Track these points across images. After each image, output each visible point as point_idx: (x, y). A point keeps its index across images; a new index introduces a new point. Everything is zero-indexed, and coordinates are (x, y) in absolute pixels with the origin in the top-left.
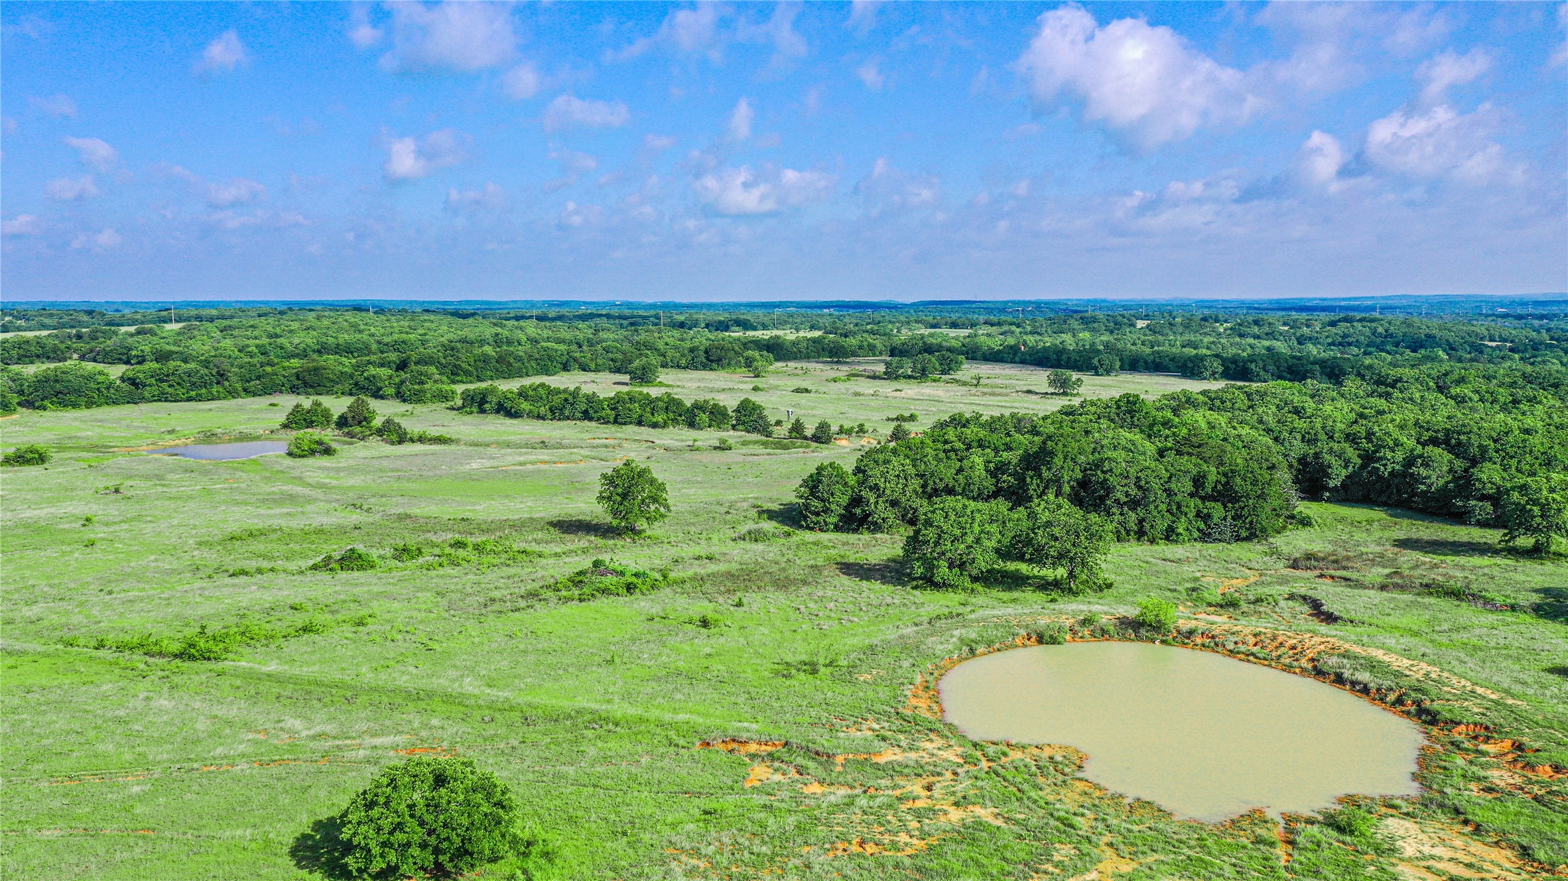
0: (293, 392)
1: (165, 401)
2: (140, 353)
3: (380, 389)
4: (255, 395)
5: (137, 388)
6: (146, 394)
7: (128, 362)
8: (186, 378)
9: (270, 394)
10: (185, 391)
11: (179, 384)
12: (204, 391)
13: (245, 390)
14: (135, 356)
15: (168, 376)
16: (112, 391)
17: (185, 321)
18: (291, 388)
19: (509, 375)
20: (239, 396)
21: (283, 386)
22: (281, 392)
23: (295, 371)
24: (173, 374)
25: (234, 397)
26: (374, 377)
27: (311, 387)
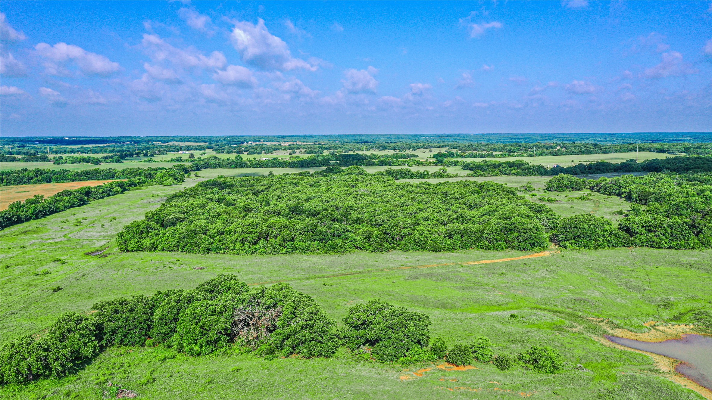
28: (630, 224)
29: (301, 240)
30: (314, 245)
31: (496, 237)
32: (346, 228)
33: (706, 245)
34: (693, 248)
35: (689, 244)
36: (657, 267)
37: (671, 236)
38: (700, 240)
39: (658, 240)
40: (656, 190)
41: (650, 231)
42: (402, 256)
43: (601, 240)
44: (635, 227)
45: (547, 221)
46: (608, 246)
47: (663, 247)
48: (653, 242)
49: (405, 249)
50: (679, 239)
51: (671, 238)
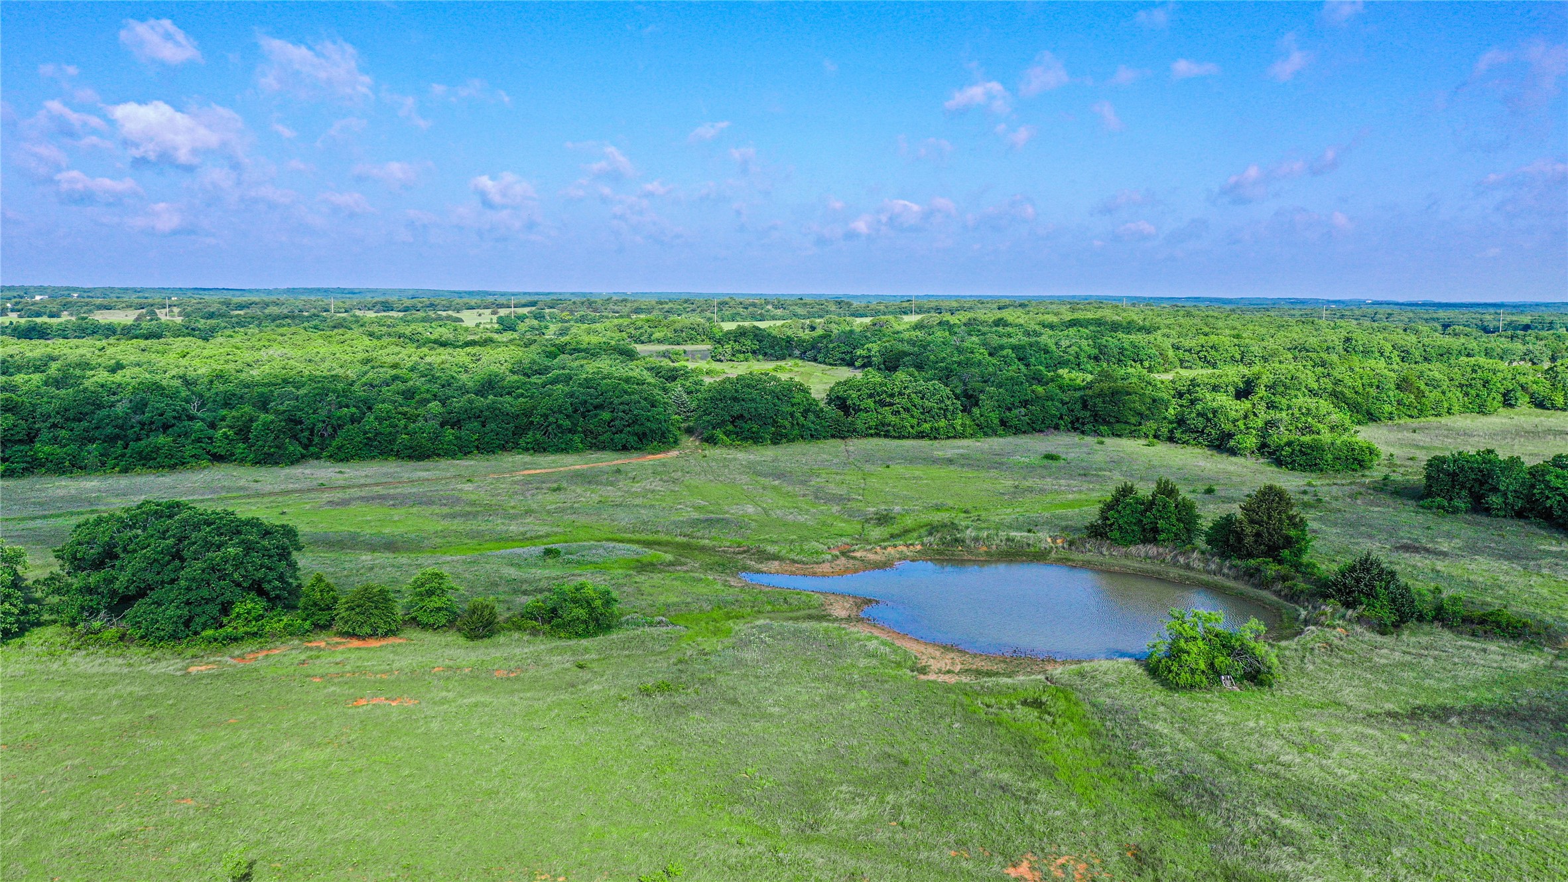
0: (1075, 429)
1: (886, 436)
2: (864, 353)
3: (1230, 436)
4: (1018, 431)
5: (847, 414)
6: (859, 424)
7: (851, 364)
8: (917, 401)
9: (1041, 431)
10: (915, 421)
11: (907, 410)
12: (943, 423)
13: (1003, 423)
14: (859, 357)
15: (892, 395)
16: (811, 416)
17: (924, 312)
18: (1072, 423)
19: (1421, 411)
20: (995, 433)
21: (1061, 418)
22: (1057, 427)
23: (1078, 394)
24: (900, 394)
25: (986, 435)
26: (1215, 412)
27: (1106, 422)
28: (845, 391)
29: (55, 440)
30: (89, 453)
31: (560, 422)
32: (184, 409)
33: (986, 429)
34: (962, 436)
35: (954, 428)
36: (888, 467)
37: (921, 413)
38: (974, 420)
39: (898, 421)
40: (916, 349)
41: (882, 404)
42: (330, 470)
43: (787, 424)
44: (853, 396)
45: (685, 396)
46: (802, 437)
47: (906, 435)
48: (889, 425)
49: (342, 456)
50: (936, 417)
51: (922, 417)
